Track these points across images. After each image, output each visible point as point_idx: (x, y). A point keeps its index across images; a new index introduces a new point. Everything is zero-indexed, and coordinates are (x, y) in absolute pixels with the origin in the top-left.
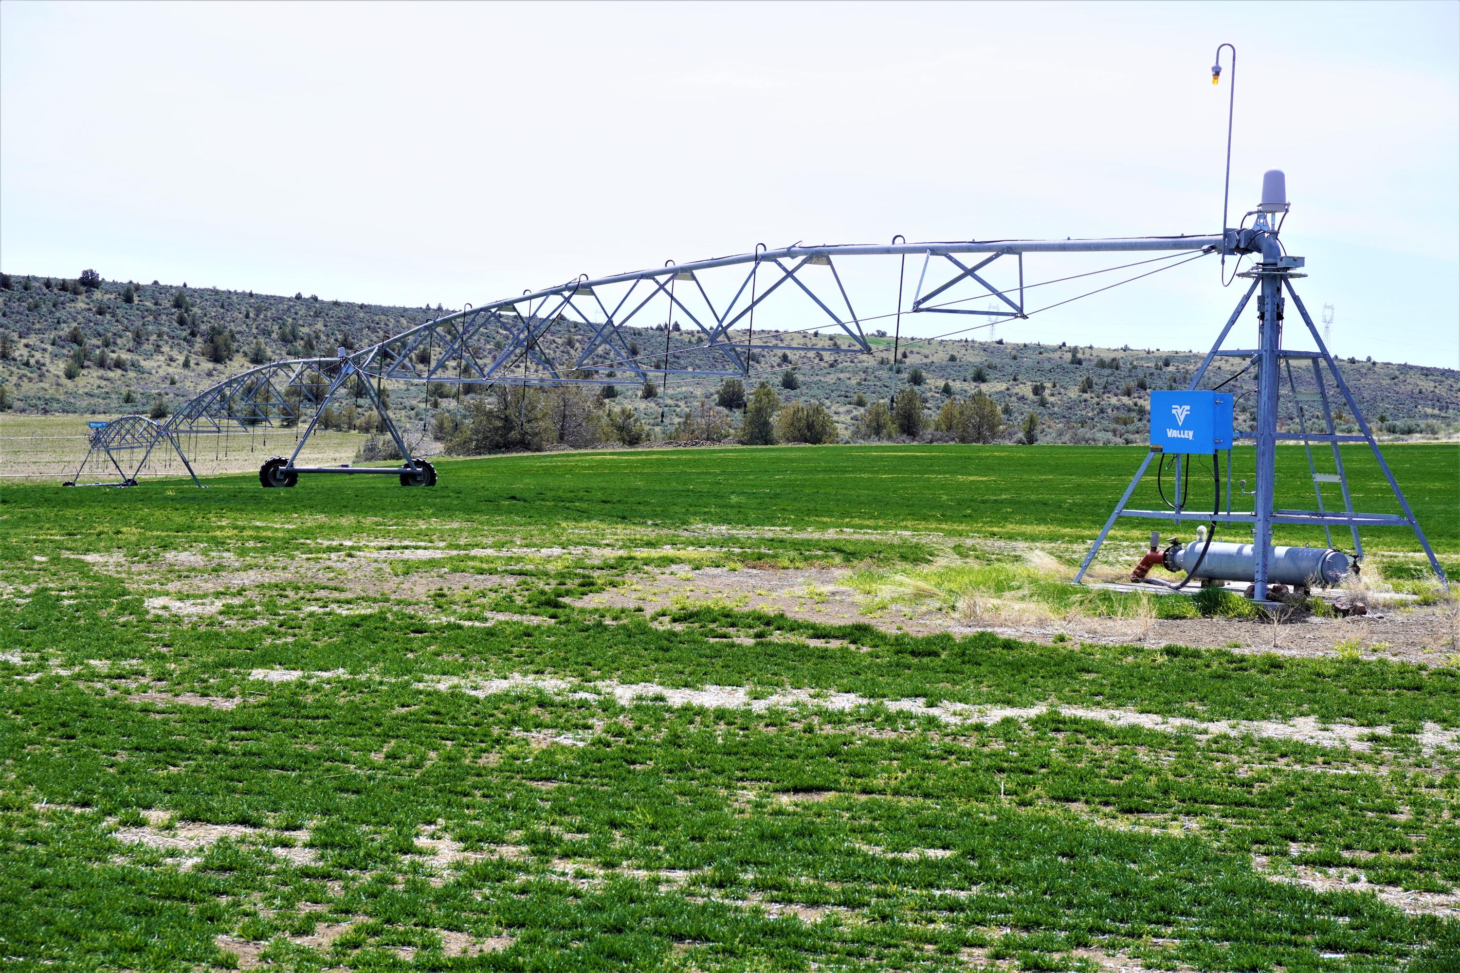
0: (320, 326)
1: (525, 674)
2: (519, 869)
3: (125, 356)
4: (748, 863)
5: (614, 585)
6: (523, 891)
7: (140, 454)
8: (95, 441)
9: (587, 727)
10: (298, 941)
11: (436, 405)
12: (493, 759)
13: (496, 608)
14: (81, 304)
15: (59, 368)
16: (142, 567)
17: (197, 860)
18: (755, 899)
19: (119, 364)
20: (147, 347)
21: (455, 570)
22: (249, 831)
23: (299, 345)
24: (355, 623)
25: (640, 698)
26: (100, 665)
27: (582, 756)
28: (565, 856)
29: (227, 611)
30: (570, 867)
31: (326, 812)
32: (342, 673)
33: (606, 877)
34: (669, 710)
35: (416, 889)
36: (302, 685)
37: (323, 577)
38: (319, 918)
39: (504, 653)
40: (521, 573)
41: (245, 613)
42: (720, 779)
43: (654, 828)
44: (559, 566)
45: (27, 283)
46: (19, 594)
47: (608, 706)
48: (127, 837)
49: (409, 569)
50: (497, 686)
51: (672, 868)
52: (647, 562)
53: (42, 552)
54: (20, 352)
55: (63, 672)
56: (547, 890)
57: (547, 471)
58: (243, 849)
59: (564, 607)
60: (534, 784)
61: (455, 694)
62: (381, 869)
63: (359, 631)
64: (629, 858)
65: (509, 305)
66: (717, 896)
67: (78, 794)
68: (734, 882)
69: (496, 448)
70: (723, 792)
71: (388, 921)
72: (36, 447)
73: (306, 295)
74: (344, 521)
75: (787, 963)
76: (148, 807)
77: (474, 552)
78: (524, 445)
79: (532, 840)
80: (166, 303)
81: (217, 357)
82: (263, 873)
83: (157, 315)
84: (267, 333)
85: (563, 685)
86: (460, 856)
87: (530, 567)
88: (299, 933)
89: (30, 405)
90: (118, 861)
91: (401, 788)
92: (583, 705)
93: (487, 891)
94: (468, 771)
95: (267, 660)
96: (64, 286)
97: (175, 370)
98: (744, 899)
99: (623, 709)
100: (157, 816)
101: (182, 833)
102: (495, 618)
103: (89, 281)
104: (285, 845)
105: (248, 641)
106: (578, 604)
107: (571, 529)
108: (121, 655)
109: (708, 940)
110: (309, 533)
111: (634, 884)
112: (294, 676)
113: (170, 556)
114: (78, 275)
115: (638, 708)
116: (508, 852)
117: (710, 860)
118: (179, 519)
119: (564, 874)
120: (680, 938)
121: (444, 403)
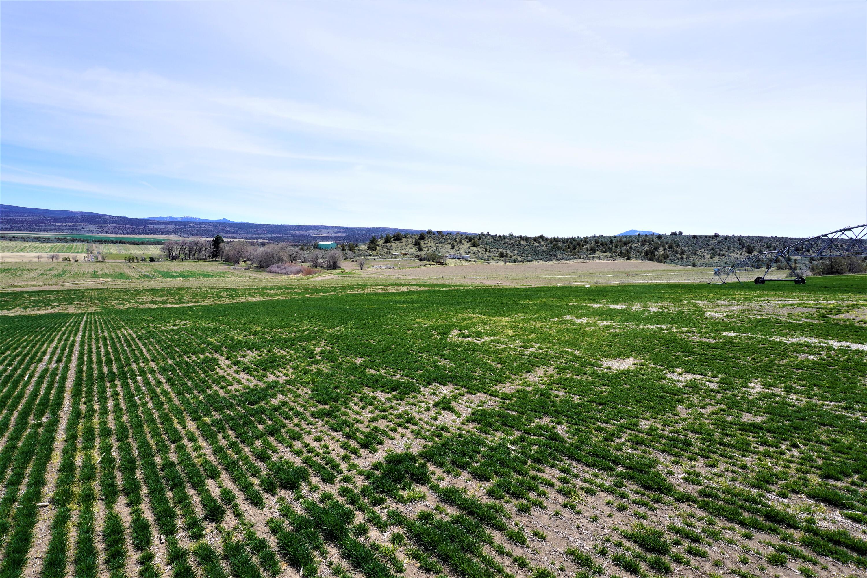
0: (778, 244)
1: (806, 337)
2: (778, 396)
3: (725, 253)
4: (859, 402)
5: (848, 312)
6: (777, 403)
7: (725, 276)
8: (715, 273)
9: (819, 354)
10: (701, 410)
11: (811, 263)
12: (784, 362)
13: (806, 318)
14: (714, 241)
15: (709, 256)
16: (711, 304)
17: (684, 384)
18: (858, 415)
19: (724, 255)
20: (731, 250)
21: (798, 307)
22: (702, 377)
23: (772, 248)
24: (760, 321)
25: (842, 346)
26: (684, 329)
27: (814, 363)
28: (795, 393)
29: (727, 316)
30: (795, 397)
31: (726, 374)
32: (750, 334)
33: (806, 401)
34: (851, 350)
35: (743, 399)
36: (736, 337)
37: (758, 308)
38: (709, 404)
39: (802, 331)
40: (818, 308)
41: (731, 317)
42: (860, 374)
43: (829, 387)
44: (832, 306)
45: (701, 237)
46: (675, 310)
47: (830, 348)
48: (668, 376)
49: (784, 306)
50: (795, 340)
51: (831, 401)
52: (862, 305)
53: (686, 300)
54: (699, 253)
55: (675, 331)
56: (785, 404)
57: (844, 280)
58: (698, 382)
59: (828, 318)
60: (794, 370)
61: (781, 342)
62: (736, 392)
63: (760, 323)
64: (816, 396)
65: (825, 235)
66: (844, 412)
67: (661, 363)
68: (851, 408)
69: (828, 273)
70: (860, 378)
71: (729, 408)
72: (703, 275)
73: (774, 236)
74: (771, 293)
75: (861, 439)
76: (678, 368)
77: (806, 302)
78: (837, 272)
79: (785, 387)
80: (736, 240)
81: (749, 252)
82: (701, 389)
83: (733, 243)
84: (763, 246)
85: (816, 341)
86: (761, 390)
87: (823, 306)
88: (702, 408)
89: (701, 265)
90: (664, 382)
91: (751, 368)
92: (822, 347)
93: (765, 402)
94: (775, 365)
95: (729, 330)
96: (710, 237)
97: (738, 256)
98: (854, 414)
99: (834, 349)
100: (679, 370)
101: (684, 376)
102: (804, 320)
103: (716, 236)
104: (711, 382)
105: (726, 324)
106: (834, 317)
107: (840, 296)
108: (691, 327)
109: (834, 427)
110: (760, 296)
111: (815, 405)
112: (736, 334)
113: (719, 302)
114: (713, 234)
115: (840, 349)
116: (777, 391)
117: (845, 400)
118: (726, 292)
119: (792, 399)
120: (824, 425)
121: (814, 262)
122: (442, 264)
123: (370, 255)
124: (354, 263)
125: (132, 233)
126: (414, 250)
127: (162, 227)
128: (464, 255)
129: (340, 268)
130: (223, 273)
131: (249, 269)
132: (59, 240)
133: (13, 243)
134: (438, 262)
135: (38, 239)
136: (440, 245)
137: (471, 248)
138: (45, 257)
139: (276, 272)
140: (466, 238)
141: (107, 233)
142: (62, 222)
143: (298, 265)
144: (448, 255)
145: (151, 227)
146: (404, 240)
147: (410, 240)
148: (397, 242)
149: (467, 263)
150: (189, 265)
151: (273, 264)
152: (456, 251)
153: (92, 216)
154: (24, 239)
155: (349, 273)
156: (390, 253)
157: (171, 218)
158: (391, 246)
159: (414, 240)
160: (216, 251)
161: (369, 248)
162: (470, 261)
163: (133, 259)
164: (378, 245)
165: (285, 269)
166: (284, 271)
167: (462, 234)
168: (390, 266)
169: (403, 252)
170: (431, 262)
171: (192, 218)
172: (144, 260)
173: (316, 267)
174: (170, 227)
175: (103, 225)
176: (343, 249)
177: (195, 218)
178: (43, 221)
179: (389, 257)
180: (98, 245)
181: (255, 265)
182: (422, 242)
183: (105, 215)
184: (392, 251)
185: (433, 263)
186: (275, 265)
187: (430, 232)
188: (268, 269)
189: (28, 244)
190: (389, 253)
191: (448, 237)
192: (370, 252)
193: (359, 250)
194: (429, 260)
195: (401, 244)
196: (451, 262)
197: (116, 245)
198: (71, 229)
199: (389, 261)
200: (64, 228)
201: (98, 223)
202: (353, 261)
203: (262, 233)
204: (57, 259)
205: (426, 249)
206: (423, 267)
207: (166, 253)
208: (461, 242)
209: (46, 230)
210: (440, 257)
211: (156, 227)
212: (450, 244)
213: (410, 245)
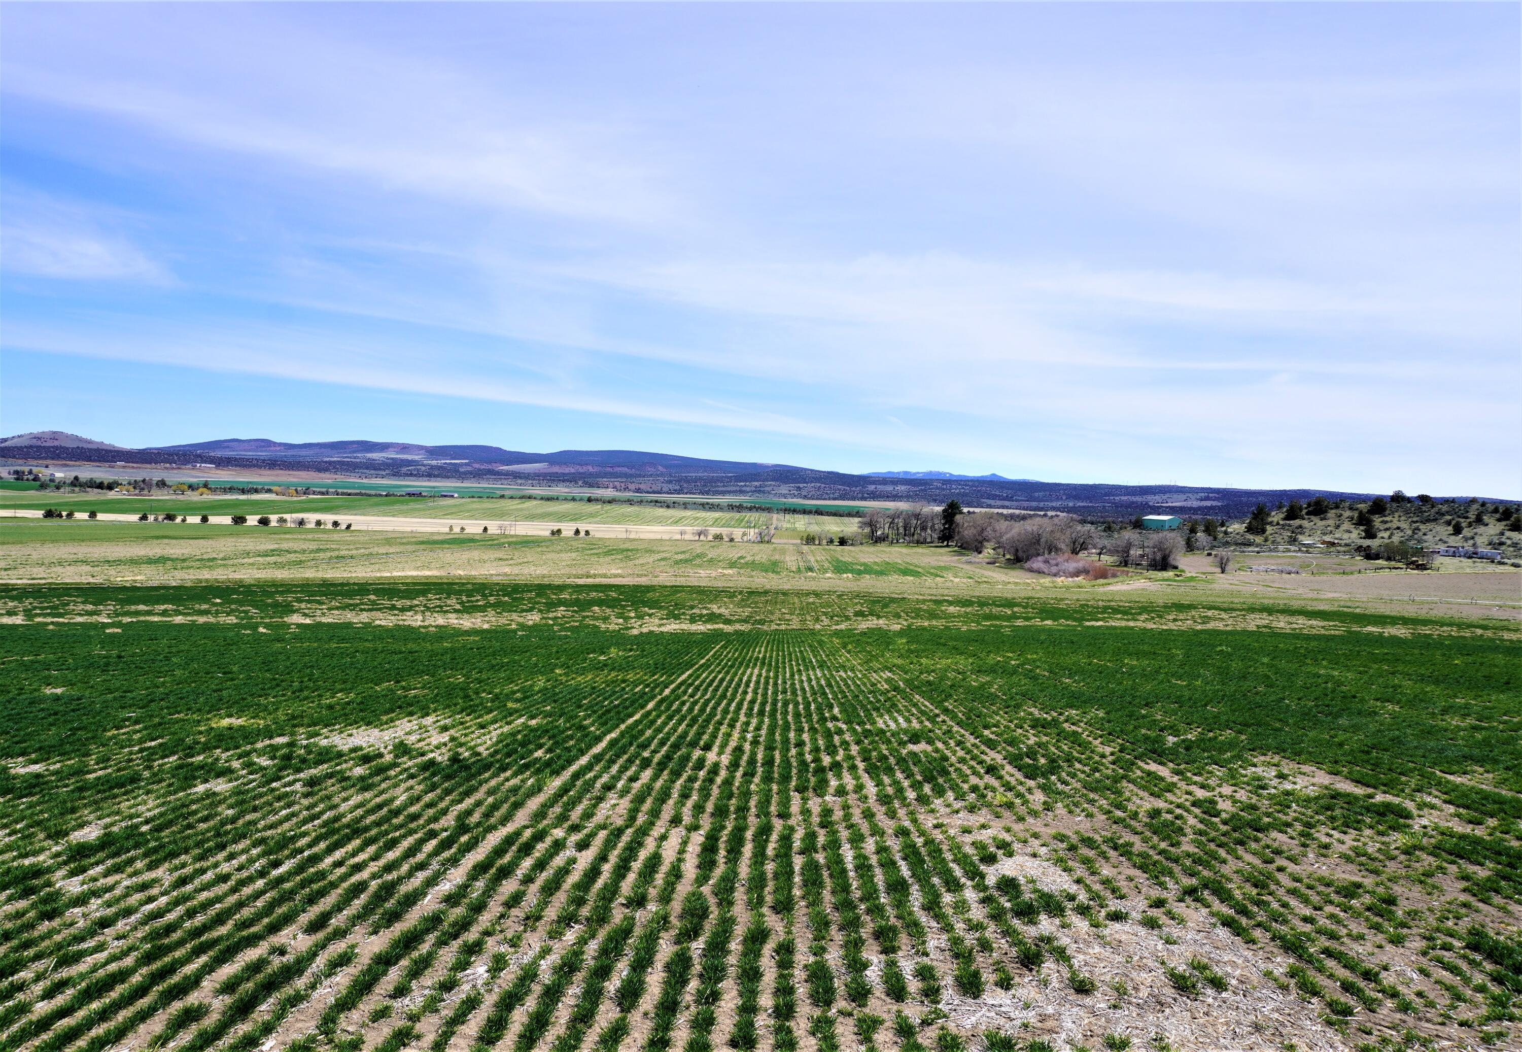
122: (1422, 567)
123: (1249, 544)
124: (1211, 559)
125: (842, 497)
126: (1355, 536)
127: (889, 488)
128: (1484, 550)
129: (1176, 568)
130: (940, 568)
131: (994, 563)
132: (731, 507)
133: (671, 512)
134: (1413, 563)
135: (704, 506)
136: (1422, 527)
137: (1508, 534)
138: (690, 531)
139: (1039, 572)
140: (1496, 511)
141: (805, 497)
142: (746, 481)
143: (1088, 558)
144: (1442, 547)
145: (872, 488)
146: (1332, 513)
147: (1348, 513)
148: (1316, 519)
149: (1491, 568)
150: (897, 554)
151: (1038, 555)
152: (1466, 539)
153: (788, 471)
154: (685, 506)
155: (1192, 579)
156: (1295, 540)
157: (906, 473)
158: (1301, 527)
159: (1356, 515)
160: (949, 528)
161: (1250, 529)
162: (1503, 564)
163: (813, 539)
164: (1271, 523)
165: (1057, 565)
166: (1054, 569)
167: (1484, 503)
168: (1290, 568)
169: (1327, 538)
170: (1393, 563)
171: (939, 473)
172: (831, 541)
173: (1126, 565)
174: (901, 488)
175: (801, 485)
176: (1193, 531)
177: (945, 474)
178: (720, 480)
179: (1293, 548)
180: (781, 516)
181: (1008, 556)
182: (1377, 520)
183: (806, 470)
184: (1300, 537)
185: (1400, 565)
186: (1040, 558)
187: (1398, 498)
188: (1027, 565)
189: (688, 513)
190: (1293, 541)
191: (1445, 508)
192: (1251, 537)
193: (1226, 533)
194: (1389, 559)
195: (1324, 523)
196: (1447, 565)
197: (806, 516)
198: (758, 491)
199: (1287, 556)
200: (748, 489)
201: (795, 481)
202: (1209, 554)
203: (1058, 499)
204: (706, 536)
205: (1386, 534)
206: (1371, 574)
207: (867, 530)
208: (1479, 520)
209: (723, 493)
210: (1420, 552)
211: (880, 487)
212: (1449, 523)
213: (1346, 525)
